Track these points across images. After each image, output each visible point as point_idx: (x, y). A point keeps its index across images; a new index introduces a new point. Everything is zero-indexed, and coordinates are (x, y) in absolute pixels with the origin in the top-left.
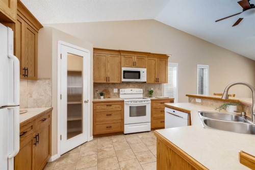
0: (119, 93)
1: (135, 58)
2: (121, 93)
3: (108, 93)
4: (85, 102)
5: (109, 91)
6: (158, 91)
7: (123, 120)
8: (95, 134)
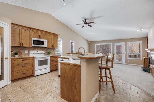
0: (29, 53)
1: (40, 34)
2: (30, 53)
3: (21, 53)
4: (6, 58)
5: (21, 52)
6: (53, 52)
7: (34, 68)
8: (13, 79)
